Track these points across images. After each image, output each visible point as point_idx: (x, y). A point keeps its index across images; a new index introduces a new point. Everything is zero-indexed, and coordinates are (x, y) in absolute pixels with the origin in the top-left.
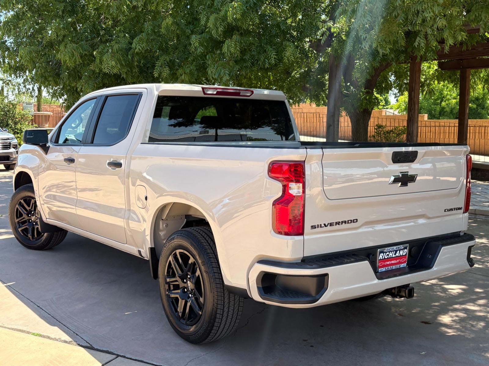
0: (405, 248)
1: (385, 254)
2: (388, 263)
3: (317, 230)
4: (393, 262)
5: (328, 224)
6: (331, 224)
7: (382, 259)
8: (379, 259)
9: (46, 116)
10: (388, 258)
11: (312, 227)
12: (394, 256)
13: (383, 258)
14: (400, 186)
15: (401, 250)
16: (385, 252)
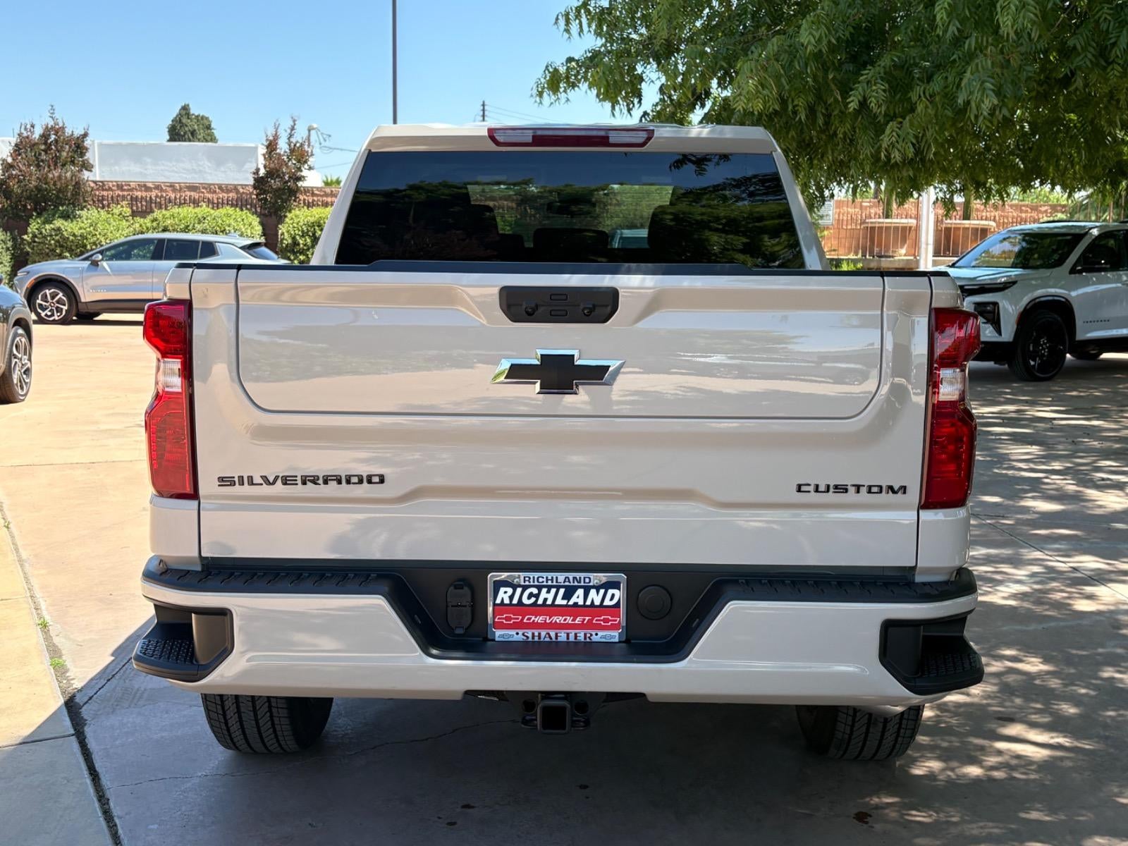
0: (615, 585)
1: (519, 590)
2: (540, 619)
3: (237, 490)
4: (559, 619)
5: (277, 478)
6: (286, 481)
7: (511, 604)
8: (498, 601)
9: (896, 228)
10: (535, 604)
11: (221, 479)
12: (559, 601)
13: (515, 601)
14: (538, 393)
15: (593, 587)
16: (520, 586)
